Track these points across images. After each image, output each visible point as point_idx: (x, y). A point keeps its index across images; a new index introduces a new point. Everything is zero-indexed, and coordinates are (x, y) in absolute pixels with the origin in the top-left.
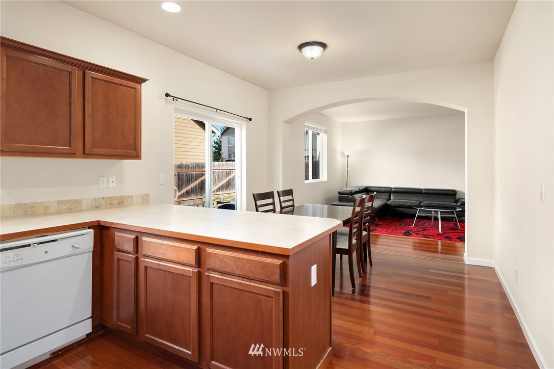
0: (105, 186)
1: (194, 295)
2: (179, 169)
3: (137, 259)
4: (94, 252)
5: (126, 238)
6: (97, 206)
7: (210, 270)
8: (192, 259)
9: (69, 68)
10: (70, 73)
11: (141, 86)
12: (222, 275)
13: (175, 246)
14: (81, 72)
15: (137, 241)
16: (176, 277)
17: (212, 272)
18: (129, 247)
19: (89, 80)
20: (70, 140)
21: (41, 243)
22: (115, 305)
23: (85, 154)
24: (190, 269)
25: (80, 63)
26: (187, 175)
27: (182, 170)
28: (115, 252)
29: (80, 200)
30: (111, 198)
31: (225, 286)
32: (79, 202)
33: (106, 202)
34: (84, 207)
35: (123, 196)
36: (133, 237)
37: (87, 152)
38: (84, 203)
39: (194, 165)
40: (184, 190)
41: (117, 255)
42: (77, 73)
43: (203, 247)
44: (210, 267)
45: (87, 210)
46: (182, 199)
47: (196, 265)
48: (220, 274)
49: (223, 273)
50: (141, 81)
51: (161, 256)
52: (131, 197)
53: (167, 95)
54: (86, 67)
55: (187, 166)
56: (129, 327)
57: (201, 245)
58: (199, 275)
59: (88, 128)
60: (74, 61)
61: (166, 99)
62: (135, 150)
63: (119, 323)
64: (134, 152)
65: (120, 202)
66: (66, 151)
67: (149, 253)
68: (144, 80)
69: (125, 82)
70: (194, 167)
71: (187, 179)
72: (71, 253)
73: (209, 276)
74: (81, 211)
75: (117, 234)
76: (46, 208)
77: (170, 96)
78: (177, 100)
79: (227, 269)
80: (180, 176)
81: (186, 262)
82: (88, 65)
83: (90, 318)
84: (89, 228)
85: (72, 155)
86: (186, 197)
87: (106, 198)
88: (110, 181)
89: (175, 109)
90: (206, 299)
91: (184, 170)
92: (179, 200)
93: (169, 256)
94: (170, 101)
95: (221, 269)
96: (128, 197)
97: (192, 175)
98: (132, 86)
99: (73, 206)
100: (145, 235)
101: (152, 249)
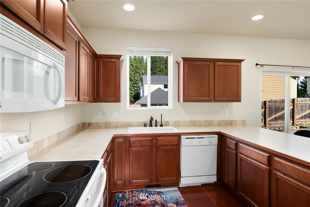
0: (224, 115)
1: (267, 181)
2: (269, 103)
3: (237, 154)
4: (218, 146)
5: (232, 142)
6: (220, 124)
7: (276, 170)
8: (265, 161)
9: (208, 63)
10: (209, 65)
11: (241, 64)
12: (284, 175)
13: (256, 152)
14: (213, 64)
15: (236, 144)
16: (257, 168)
17: (278, 172)
18: (233, 147)
19: (216, 66)
20: (209, 94)
21: (198, 138)
22: (226, 172)
23: (215, 101)
24: (265, 167)
25: (213, 60)
26: (275, 107)
27: (271, 104)
28: (227, 148)
29: (213, 121)
30: (226, 121)
31: (285, 182)
32: (212, 121)
33: (224, 122)
34: (215, 124)
35: (232, 120)
36: (235, 142)
37: (215, 99)
38: (214, 122)
39: (281, 101)
40: (273, 117)
41: (227, 149)
42: (212, 64)
43: (272, 156)
44: (276, 168)
45: (216, 126)
46: (272, 122)
47: (267, 165)
48: (283, 174)
49: (285, 174)
50: (240, 61)
51: (248, 155)
52: (236, 121)
53: (257, 64)
54: (215, 61)
55: (276, 101)
56: (233, 186)
57: (272, 155)
58: (270, 171)
59: (216, 89)
60: (211, 60)
61: (256, 67)
62: (238, 97)
63: (228, 182)
64: (237, 98)
65: (230, 123)
66: (207, 100)
67: (242, 152)
68: (243, 60)
69: (233, 64)
70: (280, 102)
71: (275, 110)
72: (208, 144)
73: (276, 173)
74: (213, 126)
75: (227, 139)
76: (200, 123)
77: (258, 65)
78: (263, 66)
79: (287, 173)
80: (270, 108)
81: (262, 161)
82: (216, 60)
83: (216, 175)
84: (216, 134)
85: (209, 101)
86: (275, 121)
87: (224, 121)
88: (226, 113)
89: (262, 71)
90: (274, 186)
91: (273, 104)
92: (270, 122)
93: (252, 156)
94: (259, 67)
95: (283, 172)
96: (234, 120)
97: (279, 107)
98: (236, 65)
99: (210, 124)
100: (241, 142)
101: (244, 150)
